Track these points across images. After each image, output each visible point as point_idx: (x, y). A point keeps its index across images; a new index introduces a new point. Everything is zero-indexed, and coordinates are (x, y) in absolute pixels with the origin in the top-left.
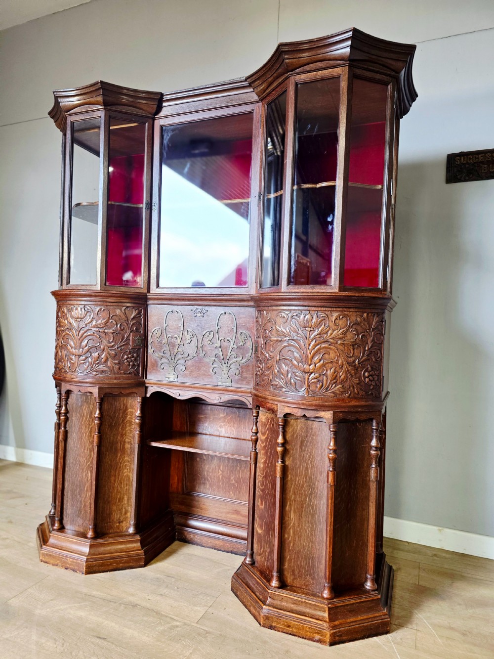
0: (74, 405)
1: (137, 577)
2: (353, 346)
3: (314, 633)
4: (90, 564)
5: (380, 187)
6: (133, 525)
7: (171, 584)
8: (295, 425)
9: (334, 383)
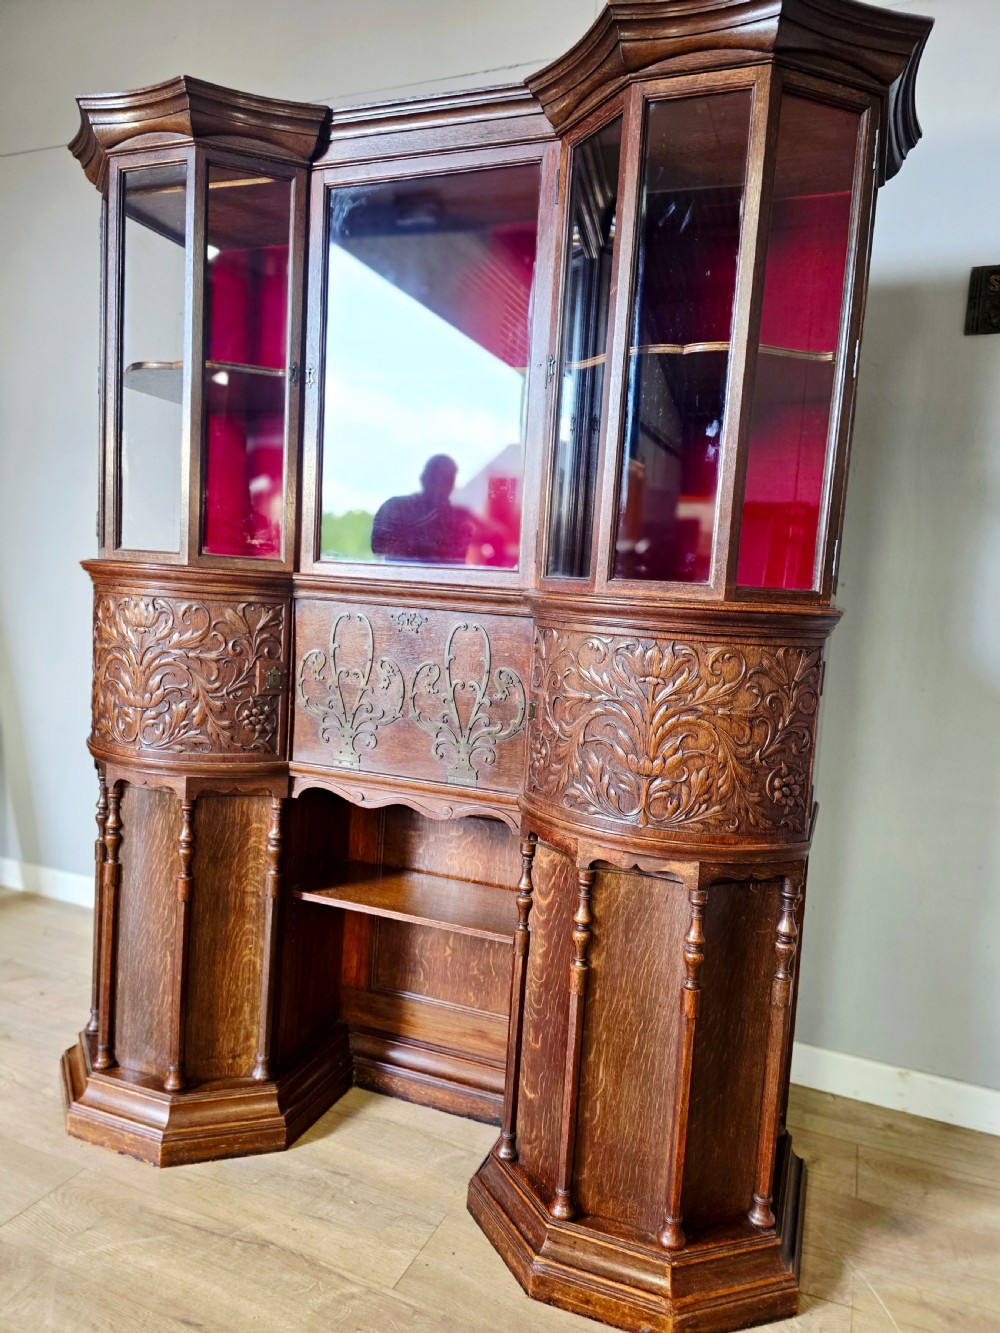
0: (135, 811)
1: (271, 1175)
2: (751, 720)
3: (639, 1320)
4: (172, 1147)
5: (829, 357)
6: (263, 1064)
7: (341, 1191)
8: (613, 885)
9: (705, 801)
